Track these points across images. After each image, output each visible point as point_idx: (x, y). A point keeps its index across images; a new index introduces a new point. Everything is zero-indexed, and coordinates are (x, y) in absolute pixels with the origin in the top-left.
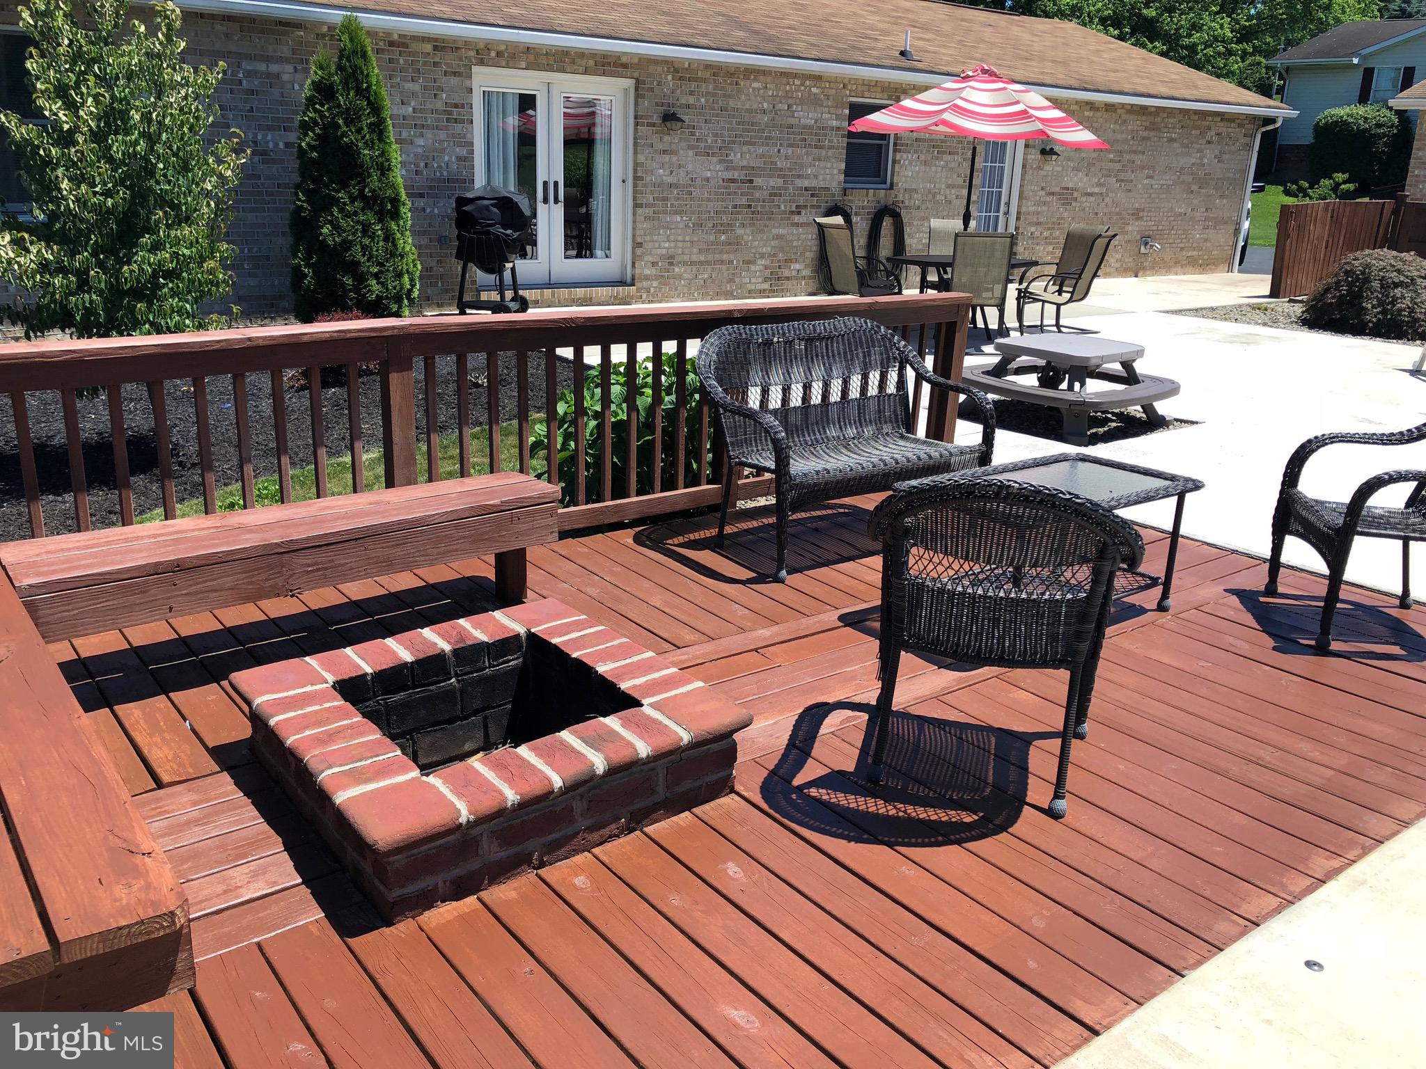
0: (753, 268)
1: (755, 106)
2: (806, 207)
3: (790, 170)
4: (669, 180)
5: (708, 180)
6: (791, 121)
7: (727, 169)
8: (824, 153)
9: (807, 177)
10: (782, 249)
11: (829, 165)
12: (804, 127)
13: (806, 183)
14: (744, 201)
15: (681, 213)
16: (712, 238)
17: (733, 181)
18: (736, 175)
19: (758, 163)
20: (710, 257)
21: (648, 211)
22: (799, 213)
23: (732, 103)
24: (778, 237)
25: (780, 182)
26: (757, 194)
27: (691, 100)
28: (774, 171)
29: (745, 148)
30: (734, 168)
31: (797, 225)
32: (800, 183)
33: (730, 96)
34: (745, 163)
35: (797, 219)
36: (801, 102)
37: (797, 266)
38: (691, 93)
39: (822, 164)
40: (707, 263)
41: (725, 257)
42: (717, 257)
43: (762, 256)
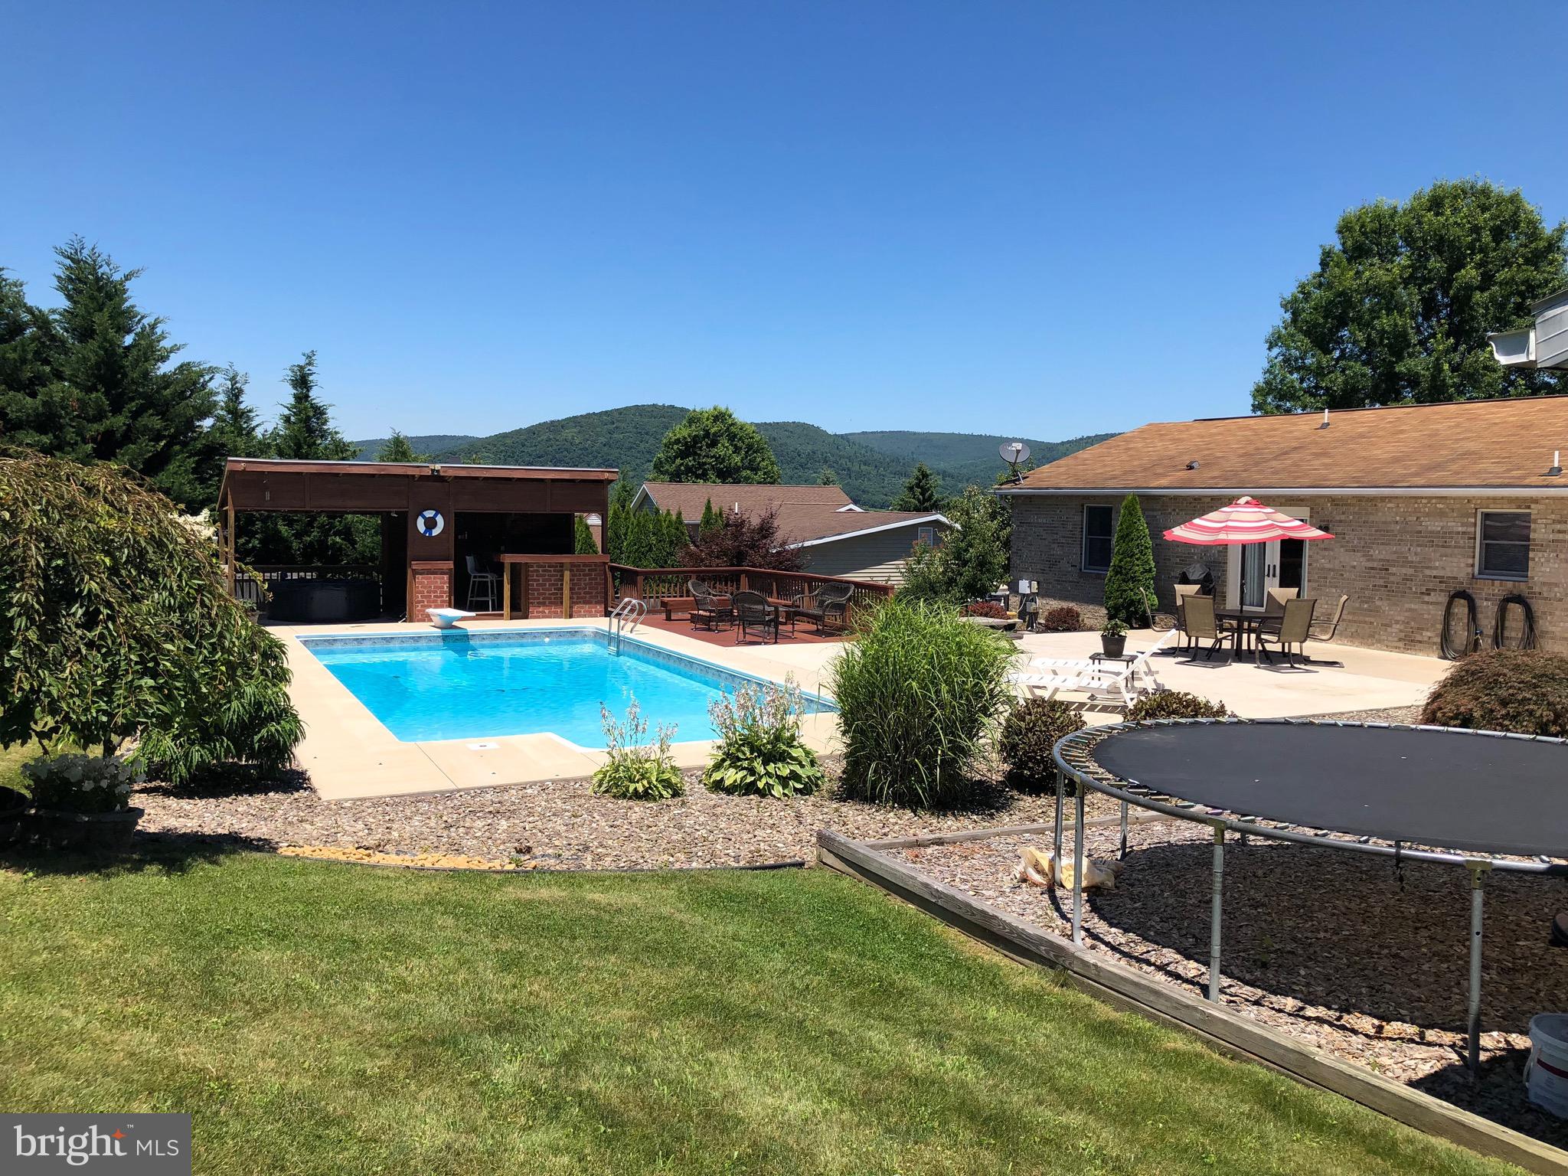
0: (1389, 629)
1: (1389, 519)
2: (1435, 590)
3: (1420, 562)
4: (1327, 566)
5: (1354, 567)
6: (1419, 528)
7: (1368, 560)
8: (1449, 551)
9: (1436, 568)
10: (1414, 619)
11: (1456, 560)
12: (1431, 532)
13: (1435, 573)
14: (1381, 582)
15: (1336, 587)
16: (1357, 605)
17: (1372, 568)
18: (1375, 565)
19: (1394, 557)
20: (1356, 618)
21: (1315, 585)
22: (1429, 594)
23: (1372, 518)
24: (1410, 610)
25: (1411, 571)
26: (1392, 578)
27: (1343, 517)
28: (1406, 563)
29: (1381, 547)
30: (1373, 560)
31: (1428, 603)
32: (1428, 572)
33: (1371, 514)
34: (1382, 557)
35: (1426, 598)
36: (1428, 515)
37: (1429, 634)
38: (1343, 513)
39: (1450, 559)
40: (1355, 622)
41: (1367, 619)
42: (1361, 618)
43: (1397, 622)
